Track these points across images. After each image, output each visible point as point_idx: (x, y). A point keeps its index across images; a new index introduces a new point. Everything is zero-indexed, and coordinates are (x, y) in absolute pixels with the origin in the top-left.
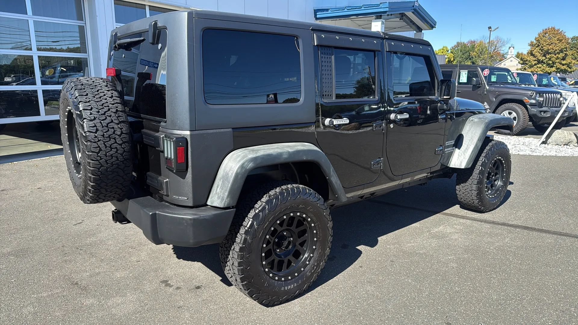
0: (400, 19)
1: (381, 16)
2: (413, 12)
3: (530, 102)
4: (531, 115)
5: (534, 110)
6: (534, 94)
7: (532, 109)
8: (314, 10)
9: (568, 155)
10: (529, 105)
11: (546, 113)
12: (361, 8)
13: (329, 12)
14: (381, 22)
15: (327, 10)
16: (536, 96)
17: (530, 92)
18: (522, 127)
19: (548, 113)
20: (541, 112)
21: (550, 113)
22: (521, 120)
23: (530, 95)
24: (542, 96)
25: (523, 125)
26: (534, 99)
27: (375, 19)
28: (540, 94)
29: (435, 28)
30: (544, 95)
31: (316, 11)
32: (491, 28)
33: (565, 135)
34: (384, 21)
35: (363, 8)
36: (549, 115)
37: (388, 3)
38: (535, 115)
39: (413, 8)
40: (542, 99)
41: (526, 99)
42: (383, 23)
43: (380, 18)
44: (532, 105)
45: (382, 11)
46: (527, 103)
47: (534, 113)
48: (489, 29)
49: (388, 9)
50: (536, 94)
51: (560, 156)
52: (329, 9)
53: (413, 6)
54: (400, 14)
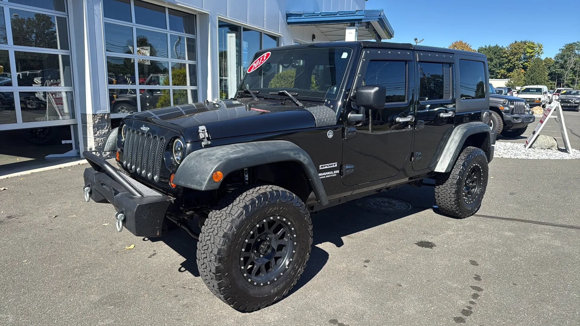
0: (366, 28)
1: (354, 23)
2: (378, 21)
3: (505, 109)
4: (505, 121)
5: (508, 117)
6: (507, 102)
7: (507, 116)
8: (287, 14)
9: (559, 158)
10: (504, 112)
11: (518, 119)
12: (336, 15)
13: (303, 17)
14: (355, 30)
15: (301, 15)
16: (508, 104)
17: (503, 100)
18: (498, 132)
19: (520, 119)
20: (514, 118)
21: (521, 119)
22: (497, 126)
23: (503, 103)
24: (513, 104)
25: (499, 131)
26: (507, 106)
27: (349, 26)
28: (511, 102)
29: (393, 37)
30: (514, 102)
31: (288, 15)
32: (417, 40)
33: (548, 140)
34: (357, 28)
35: (338, 15)
36: (520, 121)
37: (364, 11)
38: (509, 122)
39: (379, 17)
40: (512, 106)
41: (501, 107)
42: (356, 31)
43: (354, 26)
44: (506, 112)
45: (358, 18)
46: (502, 109)
47: (509, 119)
48: (415, 40)
49: (363, 16)
50: (508, 102)
51: (553, 159)
52: (303, 14)
53: (380, 16)
54: (366, 22)
